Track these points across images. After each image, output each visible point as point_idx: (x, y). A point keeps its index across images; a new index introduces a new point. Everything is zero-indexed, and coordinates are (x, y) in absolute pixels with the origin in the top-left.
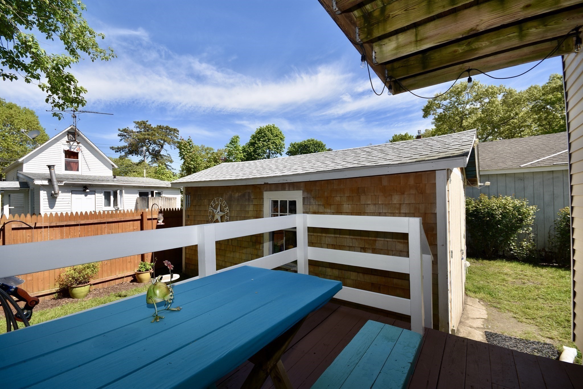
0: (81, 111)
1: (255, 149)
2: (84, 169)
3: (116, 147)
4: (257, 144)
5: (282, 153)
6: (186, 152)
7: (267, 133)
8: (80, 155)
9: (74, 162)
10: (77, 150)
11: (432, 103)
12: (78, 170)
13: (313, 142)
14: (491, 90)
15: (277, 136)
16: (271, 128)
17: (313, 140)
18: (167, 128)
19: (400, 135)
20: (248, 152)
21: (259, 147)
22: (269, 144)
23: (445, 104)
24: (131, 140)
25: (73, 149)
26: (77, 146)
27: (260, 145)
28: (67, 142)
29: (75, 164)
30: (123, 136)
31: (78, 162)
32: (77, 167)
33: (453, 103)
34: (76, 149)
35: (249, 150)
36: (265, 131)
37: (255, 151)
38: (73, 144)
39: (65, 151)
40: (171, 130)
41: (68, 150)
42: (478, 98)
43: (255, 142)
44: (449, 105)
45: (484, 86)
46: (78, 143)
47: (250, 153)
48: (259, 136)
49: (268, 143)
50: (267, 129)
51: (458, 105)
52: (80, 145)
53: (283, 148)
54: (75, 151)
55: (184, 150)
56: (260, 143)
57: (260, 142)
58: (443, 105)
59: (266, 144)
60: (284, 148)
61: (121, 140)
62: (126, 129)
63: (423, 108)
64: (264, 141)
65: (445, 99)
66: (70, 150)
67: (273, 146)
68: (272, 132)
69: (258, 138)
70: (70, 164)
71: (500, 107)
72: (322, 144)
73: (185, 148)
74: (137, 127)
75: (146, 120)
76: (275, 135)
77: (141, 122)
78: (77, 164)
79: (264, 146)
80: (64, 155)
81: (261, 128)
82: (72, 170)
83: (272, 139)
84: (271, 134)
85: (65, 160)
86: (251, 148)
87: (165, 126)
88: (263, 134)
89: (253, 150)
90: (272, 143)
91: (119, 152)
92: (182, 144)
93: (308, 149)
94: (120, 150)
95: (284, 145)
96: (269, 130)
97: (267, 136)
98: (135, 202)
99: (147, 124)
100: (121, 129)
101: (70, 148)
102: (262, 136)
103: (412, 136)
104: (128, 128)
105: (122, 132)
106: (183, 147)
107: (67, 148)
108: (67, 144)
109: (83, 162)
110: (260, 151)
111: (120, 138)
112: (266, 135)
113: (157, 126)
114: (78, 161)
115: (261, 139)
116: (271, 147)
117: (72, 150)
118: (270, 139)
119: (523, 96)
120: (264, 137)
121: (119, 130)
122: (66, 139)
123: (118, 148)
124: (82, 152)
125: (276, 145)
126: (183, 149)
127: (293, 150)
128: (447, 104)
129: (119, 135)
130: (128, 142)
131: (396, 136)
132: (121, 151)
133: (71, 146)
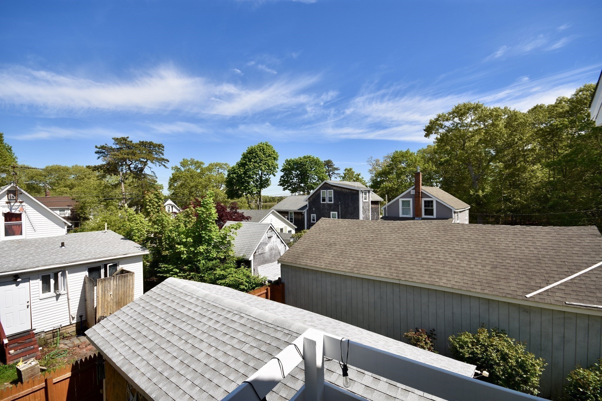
0: (22, 168)
1: (246, 170)
2: (28, 232)
3: (93, 165)
4: (247, 165)
5: (276, 174)
6: (152, 209)
7: (259, 153)
8: (23, 216)
9: (16, 225)
10: (20, 211)
11: (434, 123)
12: (21, 234)
13: (310, 159)
14: (495, 113)
15: (269, 156)
16: (263, 147)
17: (310, 157)
18: (151, 144)
19: (401, 151)
20: (238, 173)
21: (249, 170)
22: (261, 166)
23: (448, 126)
24: (109, 159)
25: (15, 210)
26: (20, 205)
27: (250, 167)
28: (7, 203)
29: (18, 226)
30: (101, 153)
31: (21, 225)
32: (20, 230)
33: (455, 125)
34: (18, 209)
35: (239, 172)
36: (257, 151)
37: (245, 173)
38: (14, 204)
39: (5, 214)
40: (155, 146)
41: (8, 213)
42: (481, 119)
43: (246, 162)
44: (452, 126)
45: (488, 108)
46: (21, 202)
47: (241, 175)
48: (250, 157)
49: (260, 164)
50: (258, 149)
51: (460, 127)
52: (23, 204)
53: (276, 169)
54: (17, 212)
55: (150, 206)
56: (251, 165)
57: (251, 163)
58: (445, 126)
59: (258, 166)
60: (278, 168)
61: (99, 158)
62: (104, 146)
63: (425, 128)
64: (255, 162)
65: (447, 120)
66: (11, 212)
67: (265, 167)
68: (264, 152)
69: (248, 158)
70: (12, 228)
71: (504, 131)
72: (319, 161)
73: (150, 204)
74: (116, 144)
75: (127, 137)
76: (267, 154)
77: (121, 138)
78: (21, 226)
79: (255, 167)
80: (3, 218)
81: (252, 147)
82: (14, 234)
83: (264, 160)
84: (263, 154)
85: (5, 224)
86: (241, 169)
87: (148, 142)
88: (254, 155)
89: (244, 172)
90: (264, 164)
91: (97, 171)
92: (148, 200)
93: (304, 167)
94: (97, 169)
95: (277, 165)
96: (261, 149)
97: (258, 157)
98: (83, 281)
99: (128, 140)
100: (99, 146)
101: (11, 209)
102: (253, 157)
103: (413, 152)
104: (106, 144)
105: (100, 150)
106: (148, 203)
107: (7, 210)
108: (7, 205)
109: (27, 223)
110: (251, 173)
111: (97, 155)
112: (257, 155)
113: (140, 142)
114: (22, 223)
115: (252, 160)
116: (263, 169)
117: (13, 211)
118: (262, 160)
119: (528, 121)
120: (255, 158)
121: (96, 147)
122: (5, 199)
123: (95, 167)
124: (25, 212)
125: (269, 166)
126: (148, 205)
127: (288, 168)
128: (450, 126)
129: (96, 153)
130: (106, 160)
131: (397, 152)
132: (100, 169)
133: (12, 207)
